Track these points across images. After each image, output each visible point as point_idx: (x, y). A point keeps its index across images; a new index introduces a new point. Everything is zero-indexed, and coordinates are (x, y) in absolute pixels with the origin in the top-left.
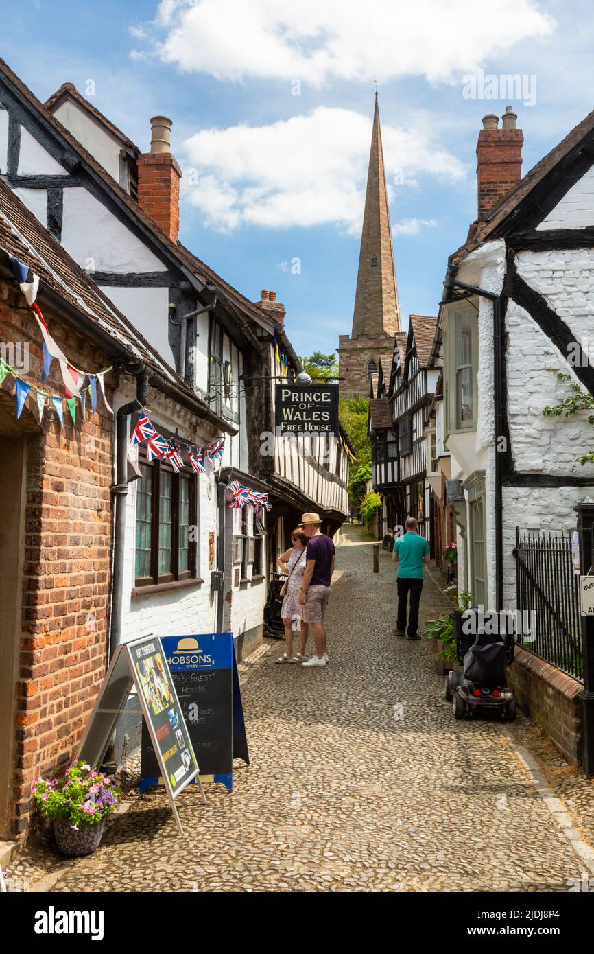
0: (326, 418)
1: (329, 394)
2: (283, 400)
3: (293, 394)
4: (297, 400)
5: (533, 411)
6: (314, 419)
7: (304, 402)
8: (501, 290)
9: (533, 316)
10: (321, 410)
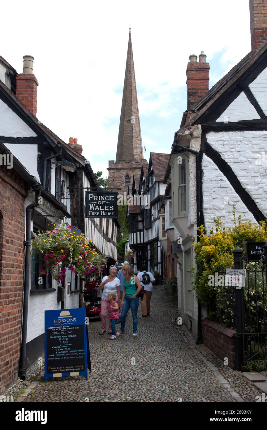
0: (112, 209)
1: (113, 197)
2: (90, 199)
3: (95, 196)
4: (97, 200)
5: (215, 208)
6: (105, 209)
7: (100, 200)
8: (200, 149)
9: (215, 162)
10: (109, 205)
